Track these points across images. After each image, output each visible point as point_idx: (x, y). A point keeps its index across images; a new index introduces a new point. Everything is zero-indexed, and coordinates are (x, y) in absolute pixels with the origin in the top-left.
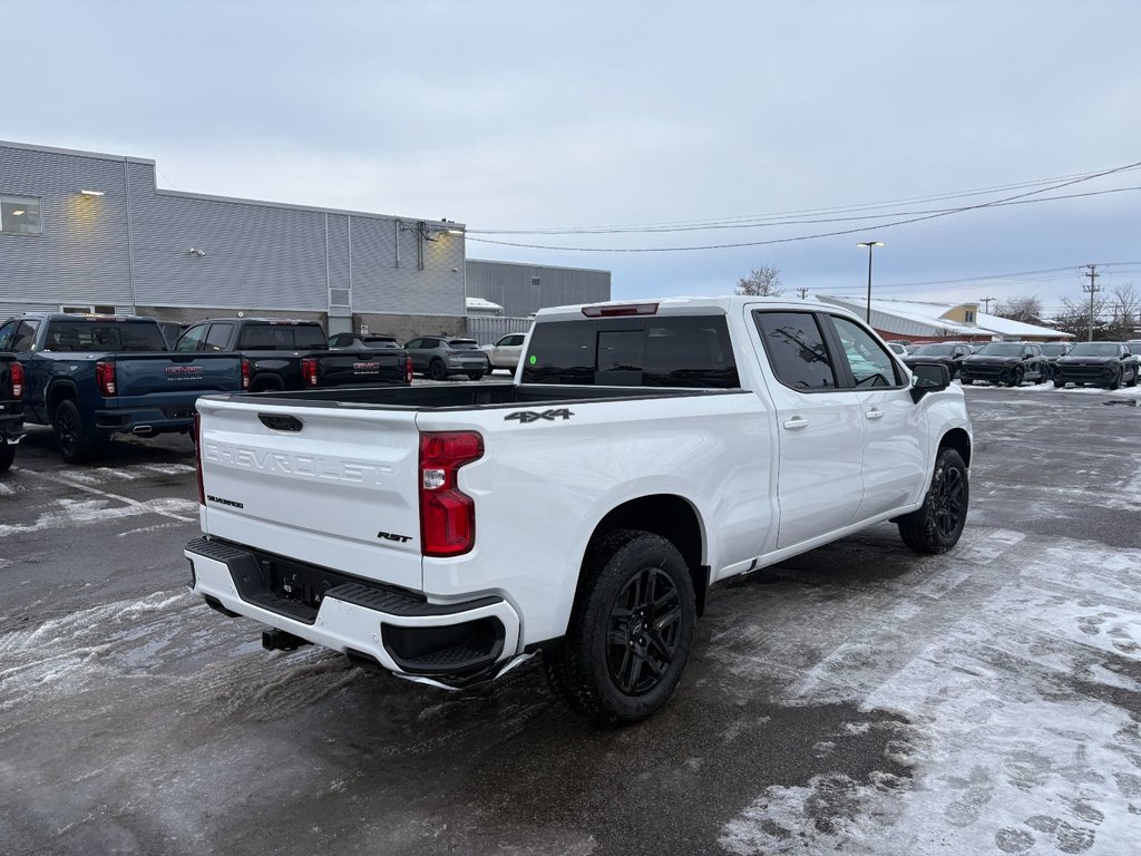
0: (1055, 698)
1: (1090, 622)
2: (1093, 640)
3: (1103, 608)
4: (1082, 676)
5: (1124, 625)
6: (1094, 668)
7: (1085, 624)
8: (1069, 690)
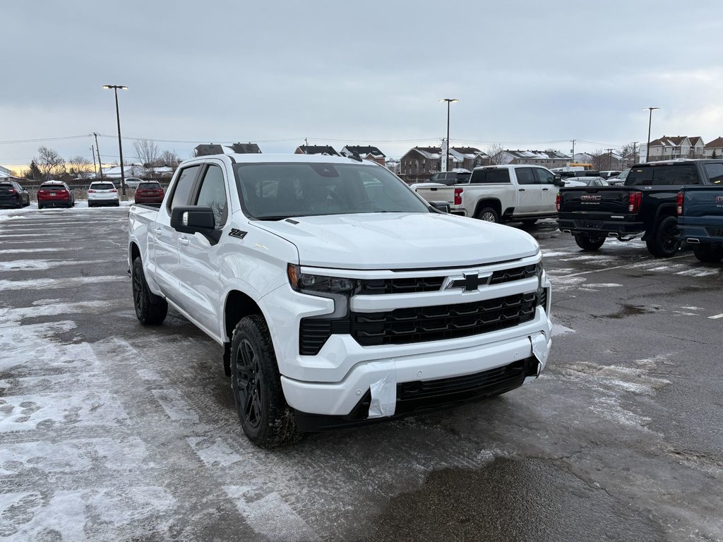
0: (17, 367)
1: (32, 410)
2: (21, 399)
3: (31, 425)
4: (11, 380)
5: (7, 416)
6: (8, 386)
7: (33, 407)
8: (13, 372)
